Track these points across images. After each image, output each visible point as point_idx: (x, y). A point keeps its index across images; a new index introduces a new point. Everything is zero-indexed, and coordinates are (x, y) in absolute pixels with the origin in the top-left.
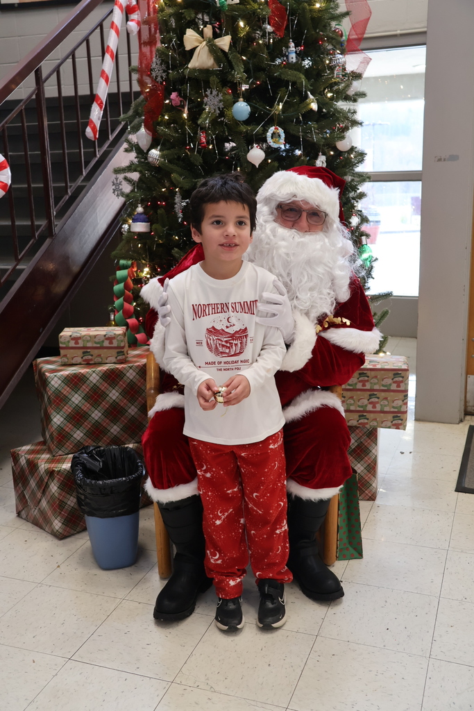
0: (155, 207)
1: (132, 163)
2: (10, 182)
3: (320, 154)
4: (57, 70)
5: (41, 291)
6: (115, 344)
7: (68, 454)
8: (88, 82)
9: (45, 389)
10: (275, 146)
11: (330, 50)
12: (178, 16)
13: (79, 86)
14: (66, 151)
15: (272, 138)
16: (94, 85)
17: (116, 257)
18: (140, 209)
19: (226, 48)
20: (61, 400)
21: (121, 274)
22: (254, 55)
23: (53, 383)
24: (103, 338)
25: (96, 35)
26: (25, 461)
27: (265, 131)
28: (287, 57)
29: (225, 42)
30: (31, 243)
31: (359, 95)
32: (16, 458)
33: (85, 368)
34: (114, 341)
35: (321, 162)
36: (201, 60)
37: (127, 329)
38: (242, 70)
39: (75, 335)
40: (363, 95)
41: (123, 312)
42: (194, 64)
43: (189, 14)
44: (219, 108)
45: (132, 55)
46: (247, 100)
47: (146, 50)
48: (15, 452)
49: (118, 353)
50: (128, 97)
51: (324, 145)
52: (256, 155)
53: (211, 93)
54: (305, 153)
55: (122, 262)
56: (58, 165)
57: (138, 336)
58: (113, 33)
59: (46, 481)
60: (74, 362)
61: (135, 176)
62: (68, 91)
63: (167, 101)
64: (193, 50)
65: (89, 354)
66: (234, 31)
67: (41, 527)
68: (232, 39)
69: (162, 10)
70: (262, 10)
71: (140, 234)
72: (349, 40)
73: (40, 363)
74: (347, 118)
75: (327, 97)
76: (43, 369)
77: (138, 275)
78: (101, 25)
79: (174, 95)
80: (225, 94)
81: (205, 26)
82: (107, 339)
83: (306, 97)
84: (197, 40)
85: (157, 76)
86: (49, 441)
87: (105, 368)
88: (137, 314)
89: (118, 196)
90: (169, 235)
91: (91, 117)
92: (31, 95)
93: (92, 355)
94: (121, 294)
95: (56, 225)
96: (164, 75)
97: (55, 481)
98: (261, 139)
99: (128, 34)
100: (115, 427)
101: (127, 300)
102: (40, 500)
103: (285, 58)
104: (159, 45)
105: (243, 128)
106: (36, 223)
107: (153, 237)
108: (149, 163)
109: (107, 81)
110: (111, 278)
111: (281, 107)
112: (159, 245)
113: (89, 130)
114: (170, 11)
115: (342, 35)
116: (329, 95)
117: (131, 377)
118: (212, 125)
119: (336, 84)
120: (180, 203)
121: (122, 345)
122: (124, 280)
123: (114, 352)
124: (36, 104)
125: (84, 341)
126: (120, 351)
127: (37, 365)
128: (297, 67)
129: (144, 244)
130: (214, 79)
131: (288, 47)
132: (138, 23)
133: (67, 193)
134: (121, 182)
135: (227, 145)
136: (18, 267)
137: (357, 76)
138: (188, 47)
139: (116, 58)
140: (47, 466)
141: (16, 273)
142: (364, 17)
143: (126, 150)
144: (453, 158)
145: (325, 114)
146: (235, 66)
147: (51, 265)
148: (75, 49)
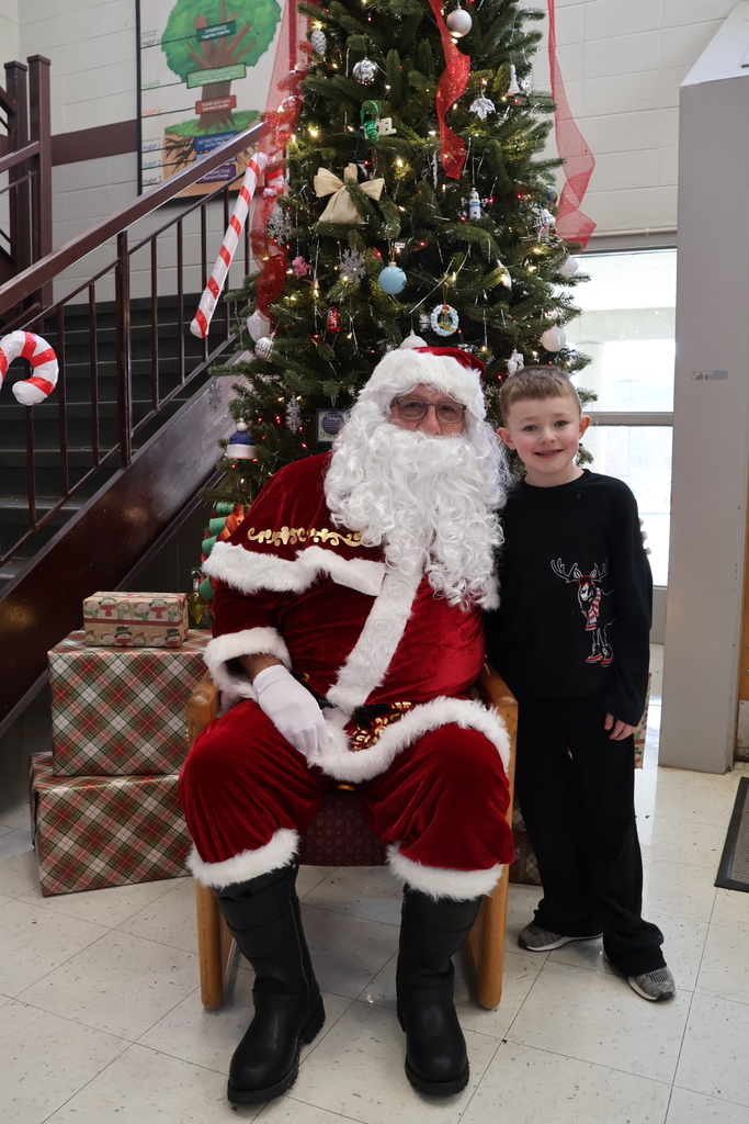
1: (243, 363)
2: (56, 381)
3: (515, 351)
4: (153, 239)
6: (165, 618)
8: (200, 262)
10: (445, 333)
11: (532, 208)
14: (157, 359)
15: (439, 321)
16: (208, 266)
18: (241, 425)
19: (377, 196)
20: (67, 694)
21: (215, 523)
22: (417, 205)
23: (56, 667)
24: (147, 608)
27: (428, 311)
28: (468, 211)
29: (375, 187)
30: (89, 473)
31: (580, 278)
34: (164, 614)
35: (515, 364)
36: (341, 210)
38: (397, 223)
39: (107, 602)
40: (586, 278)
42: (328, 215)
46: (398, 266)
49: (169, 631)
53: (350, 255)
58: (241, 202)
60: (103, 642)
63: (290, 272)
64: (330, 196)
65: (126, 632)
66: (389, 175)
68: (386, 183)
69: (294, 152)
71: (240, 462)
75: (526, 269)
78: (225, 190)
79: (297, 261)
80: (369, 256)
81: (347, 166)
82: (153, 610)
83: (496, 266)
84: (335, 184)
85: (276, 236)
87: (137, 653)
91: (200, 307)
92: (109, 268)
93: (131, 634)
95: (133, 453)
96: (287, 234)
103: (465, 213)
105: (396, 307)
108: (257, 359)
109: (227, 260)
111: (454, 278)
113: (195, 325)
114: (305, 152)
116: (531, 269)
118: (349, 301)
121: (178, 620)
122: (218, 532)
123: (163, 630)
125: (119, 611)
126: (173, 628)
129: (248, 479)
130: (354, 235)
131: (469, 198)
133: (154, 407)
136: (64, 508)
137: (576, 248)
138: (320, 193)
141: (62, 515)
142: (585, 168)
143: (239, 348)
144: (720, 375)
145: (526, 297)
146: (386, 217)
147: (134, 514)
148: (183, 215)
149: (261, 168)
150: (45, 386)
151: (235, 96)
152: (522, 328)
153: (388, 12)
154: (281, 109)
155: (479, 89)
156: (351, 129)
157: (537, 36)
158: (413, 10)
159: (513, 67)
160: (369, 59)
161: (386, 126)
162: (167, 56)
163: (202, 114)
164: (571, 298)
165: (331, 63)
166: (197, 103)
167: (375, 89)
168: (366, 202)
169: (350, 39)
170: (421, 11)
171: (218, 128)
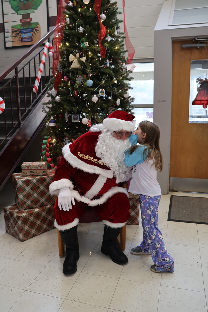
0: (58, 117)
1: (49, 101)
2: (4, 108)
3: (118, 98)
4: (23, 68)
5: (15, 147)
6: (42, 168)
7: (25, 210)
8: (34, 72)
9: (16, 185)
10: (102, 96)
11: (121, 63)
12: (67, 50)
13: (31, 74)
14: (26, 96)
15: (101, 93)
16: (36, 73)
17: (43, 135)
18: (52, 118)
19: (84, 61)
20: (22, 190)
21: (45, 141)
22: (94, 64)
23: (19, 183)
24: (38, 166)
25: (38, 57)
26: (9, 212)
27: (98, 90)
28: (106, 65)
29: (84, 59)
30: (12, 130)
31: (131, 78)
32: (5, 211)
33: (31, 177)
34: (42, 167)
35: (118, 102)
36: (75, 65)
37: (47, 162)
38: (90, 69)
39: (27, 165)
40: (133, 78)
41: (45, 156)
42: (73, 66)
43: (71, 49)
44: (81, 82)
45: (50, 63)
46: (92, 79)
47: (55, 61)
48: (5, 209)
49: (43, 171)
50: (48, 78)
51: (119, 96)
52: (95, 99)
53: (79, 77)
54: (113, 98)
55: (45, 137)
56: (23, 102)
57: (51, 165)
58: (44, 56)
59: (16, 220)
60: (27, 175)
61: (50, 106)
62: (27, 75)
63: (63, 79)
64: (73, 61)
65: (33, 172)
66: (87, 56)
67: (15, 237)
68: (86, 58)
69: (61, 48)
70: (97, 48)
71: (52, 127)
72: (127, 60)
73: (14, 175)
74: (127, 86)
75: (120, 79)
76: (16, 178)
77: (51, 142)
78: (39, 53)
79: (65, 77)
80: (84, 77)
81: (77, 54)
82: (39, 166)
83: (113, 78)
84: (74, 58)
85: (59, 70)
86: (18, 205)
87: (38, 177)
88: (51, 156)
89: (44, 113)
90: (63, 128)
91: (35, 85)
92: (14, 77)
93: (34, 173)
94: (45, 149)
95: (21, 123)
96: (62, 70)
97: (20, 220)
98: (97, 93)
99: (49, 56)
100: (42, 199)
101: (47, 151)
102: (14, 227)
104: (60, 60)
105: (90, 89)
106: (14, 122)
107: (57, 128)
108: (55, 101)
109: (41, 72)
110: (41, 143)
111: (104, 82)
112: (59, 131)
113: (34, 89)
114: (64, 48)
115: (125, 58)
116: (121, 78)
117: (48, 181)
118: (79, 88)
119: (123, 74)
120: (67, 116)
121: (45, 168)
122: (46, 143)
123: (42, 171)
124: (15, 80)
125: (31, 167)
126: (44, 171)
127: (13, 176)
128: (110, 68)
129: (53, 131)
130: (79, 72)
131: (106, 61)
132: (53, 53)
133: (26, 112)
134: (45, 108)
135: (84, 95)
136: (7, 139)
137: (131, 72)
138: (70, 61)
139: (45, 64)
140: (17, 214)
141: (6, 141)
142: (133, 52)
143: (47, 96)
144: (164, 101)
145: (120, 85)
146: (88, 67)
147: (19, 138)
148: (30, 61)
149: (48, 47)
150: (2, 110)
151: (31, 18)
152: (120, 93)
153: (86, 14)
154: (57, 36)
155: (108, 34)
156: (77, 44)
157: (121, 21)
158: (91, 14)
159: (116, 28)
160: (82, 27)
161: (86, 44)
162: (11, 5)
163: (22, 23)
164: (130, 84)
165: (70, 25)
166: (20, 19)
167: (83, 34)
168: (82, 63)
169: (76, 22)
170: (94, 15)
171: (27, 27)
